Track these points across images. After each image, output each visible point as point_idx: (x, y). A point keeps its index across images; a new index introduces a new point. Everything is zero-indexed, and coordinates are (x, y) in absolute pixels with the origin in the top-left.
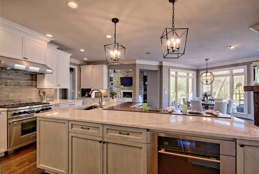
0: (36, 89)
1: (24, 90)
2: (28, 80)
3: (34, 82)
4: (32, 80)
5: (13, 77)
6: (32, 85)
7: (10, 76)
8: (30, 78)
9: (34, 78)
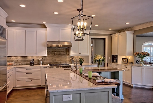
0: (69, 56)
1: (63, 57)
2: (65, 51)
3: (68, 52)
4: (67, 51)
5: (58, 50)
6: (66, 54)
7: (56, 50)
8: (66, 50)
9: (68, 50)
